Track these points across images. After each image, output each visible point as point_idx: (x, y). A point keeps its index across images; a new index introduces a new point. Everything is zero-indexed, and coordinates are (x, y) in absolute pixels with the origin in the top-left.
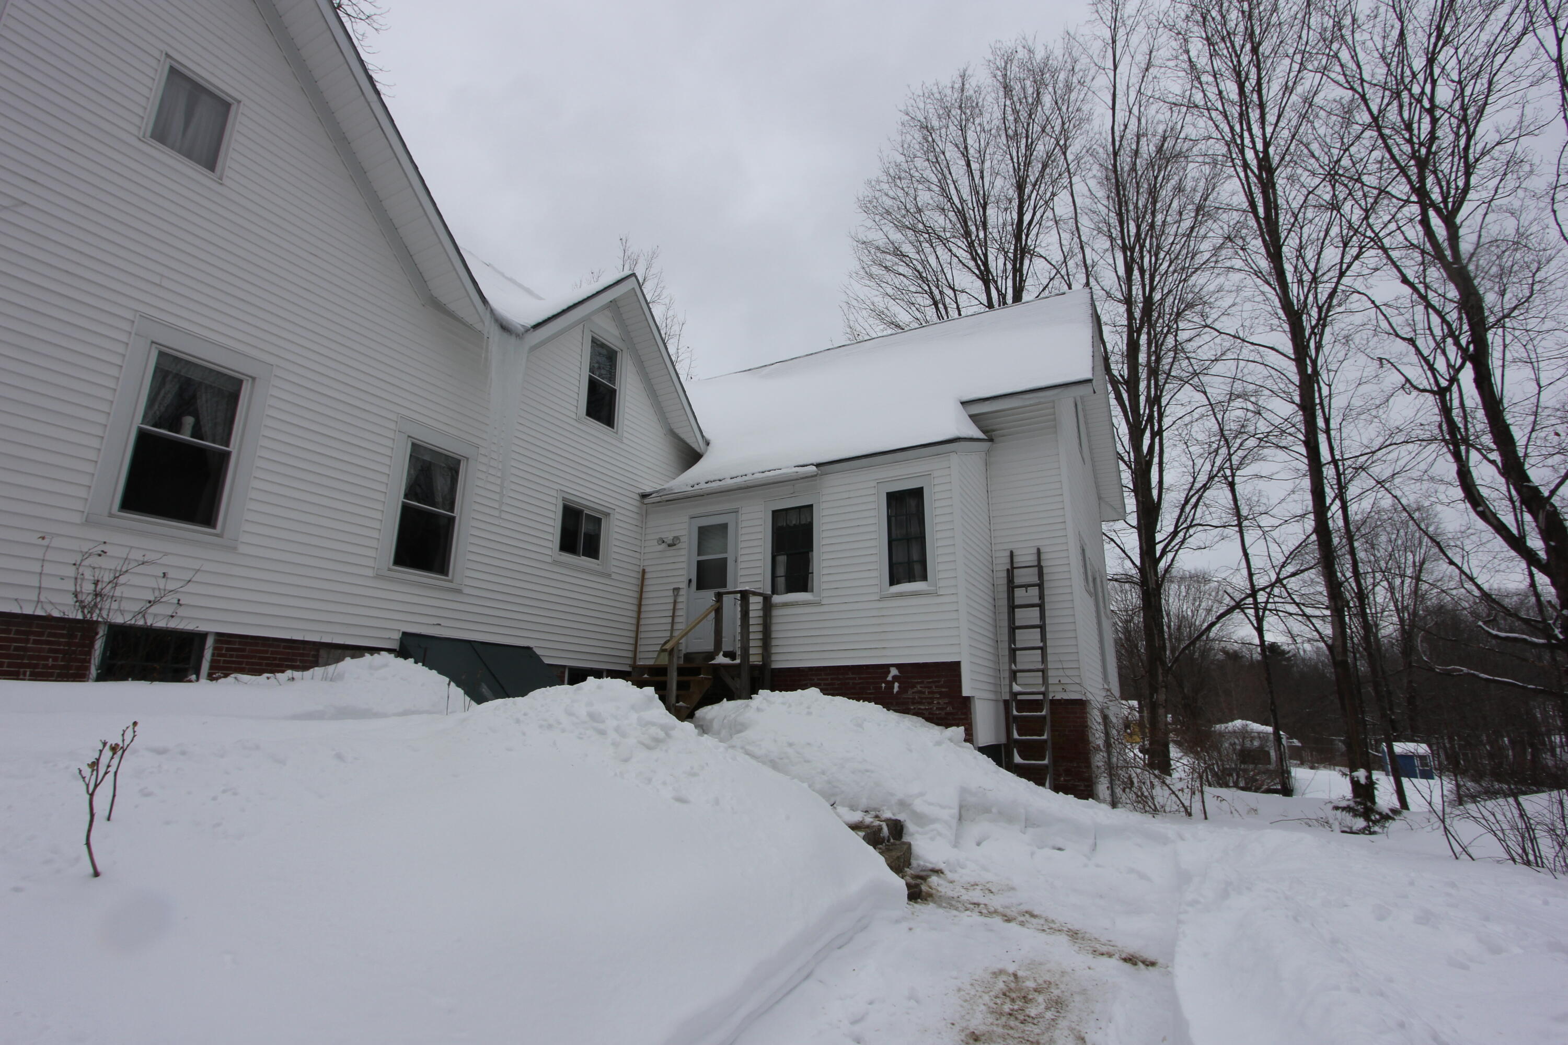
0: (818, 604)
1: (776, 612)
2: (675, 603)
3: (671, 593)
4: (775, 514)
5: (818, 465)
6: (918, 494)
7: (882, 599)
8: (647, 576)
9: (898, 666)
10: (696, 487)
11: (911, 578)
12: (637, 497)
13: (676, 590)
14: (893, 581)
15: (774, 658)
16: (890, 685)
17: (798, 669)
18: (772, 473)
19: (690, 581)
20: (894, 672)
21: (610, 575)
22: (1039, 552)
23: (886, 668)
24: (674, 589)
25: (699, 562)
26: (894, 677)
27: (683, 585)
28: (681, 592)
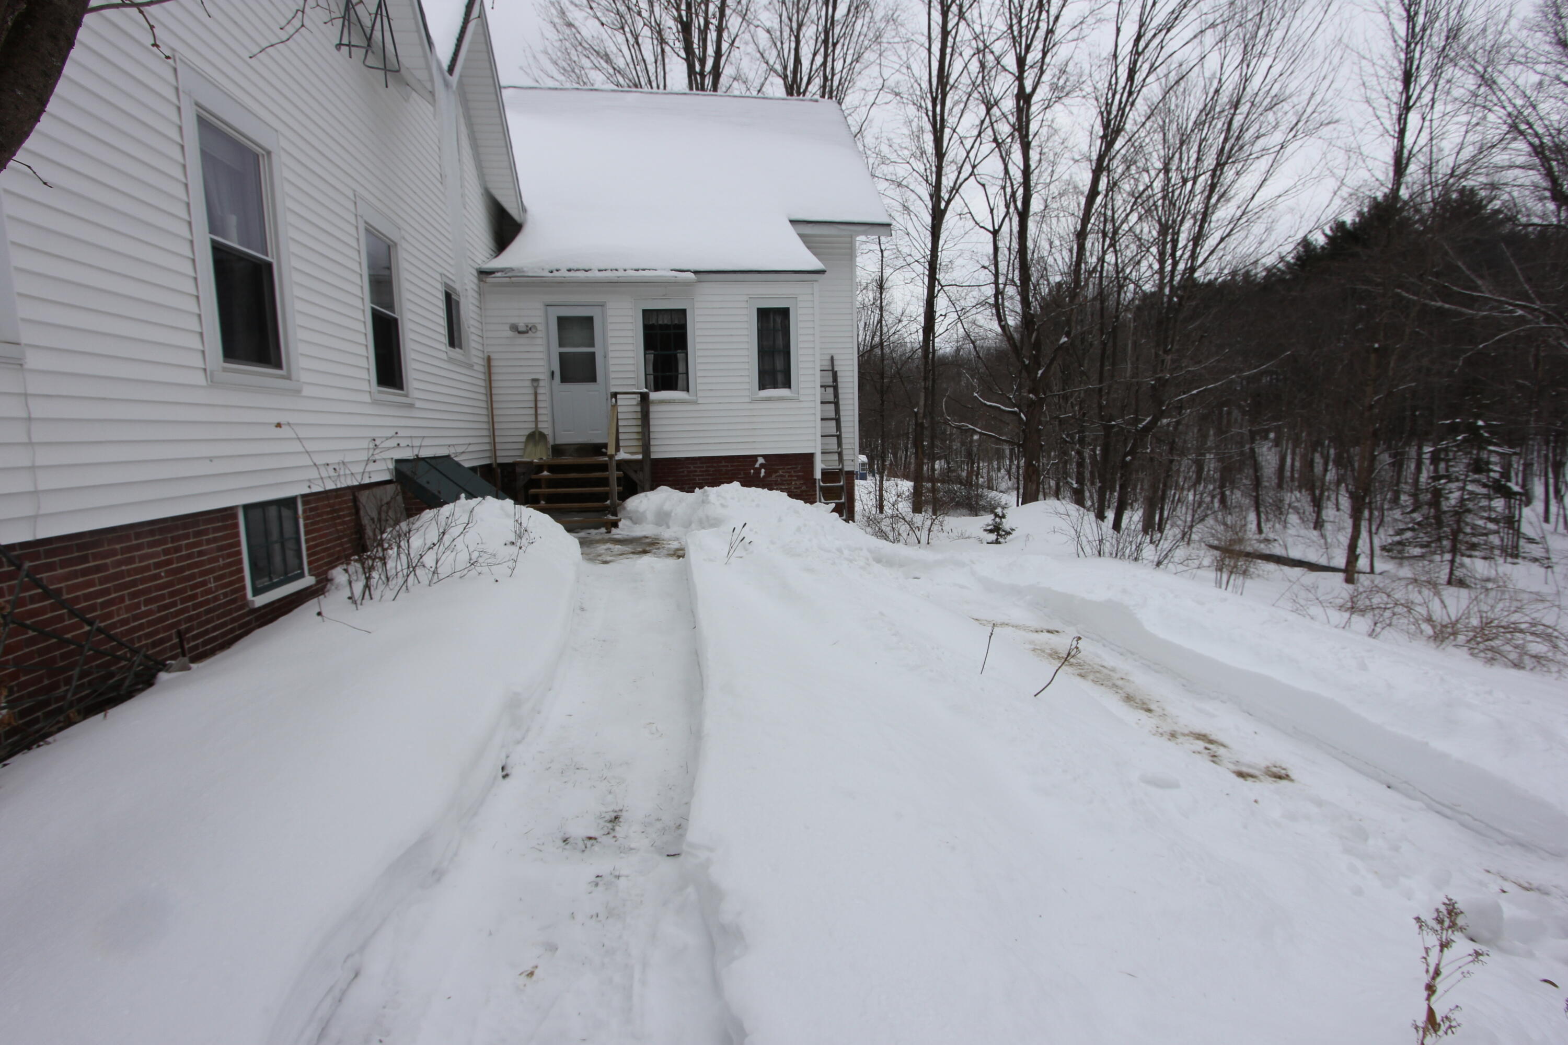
0: (695, 402)
1: (653, 408)
2: (536, 394)
3: (528, 384)
4: (645, 312)
5: (696, 272)
6: (784, 313)
7: (753, 401)
8: (493, 363)
9: (764, 456)
10: (556, 274)
11: (775, 386)
12: (475, 273)
13: (535, 380)
14: (762, 387)
15: (652, 449)
16: (758, 471)
17: (675, 459)
18: (646, 273)
19: (553, 373)
20: (761, 461)
21: (472, 366)
22: (832, 359)
23: (754, 458)
24: (534, 380)
25: (561, 354)
26: (762, 465)
27: (544, 376)
28: (542, 384)
